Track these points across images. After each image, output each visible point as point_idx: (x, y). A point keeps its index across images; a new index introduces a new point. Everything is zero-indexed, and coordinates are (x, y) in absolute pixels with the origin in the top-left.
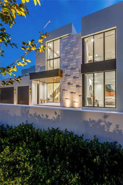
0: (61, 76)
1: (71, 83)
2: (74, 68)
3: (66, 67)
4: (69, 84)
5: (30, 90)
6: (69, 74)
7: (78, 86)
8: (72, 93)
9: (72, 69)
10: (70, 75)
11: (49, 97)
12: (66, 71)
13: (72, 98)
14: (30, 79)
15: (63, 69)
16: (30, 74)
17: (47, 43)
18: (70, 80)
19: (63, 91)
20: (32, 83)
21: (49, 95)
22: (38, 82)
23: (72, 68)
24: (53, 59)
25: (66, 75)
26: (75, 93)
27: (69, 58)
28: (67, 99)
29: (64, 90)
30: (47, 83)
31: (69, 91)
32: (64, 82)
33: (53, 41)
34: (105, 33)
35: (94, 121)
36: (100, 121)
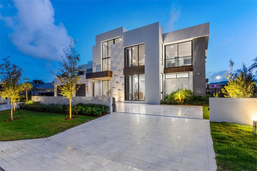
0: (111, 76)
1: (119, 82)
2: (121, 69)
3: (115, 68)
4: (117, 82)
5: (87, 88)
8: (119, 90)
11: (105, 93)
12: (115, 72)
13: (119, 94)
14: (86, 78)
15: (113, 70)
16: (87, 69)
17: (102, 43)
18: (118, 79)
20: (89, 82)
21: (105, 92)
22: (93, 80)
23: (119, 69)
24: (108, 58)
25: (115, 75)
26: (121, 90)
27: (117, 61)
28: (116, 95)
29: (113, 87)
30: (103, 81)
31: (117, 88)
32: (114, 81)
33: (108, 41)
34: (139, 46)
35: (100, 100)
36: (102, 99)
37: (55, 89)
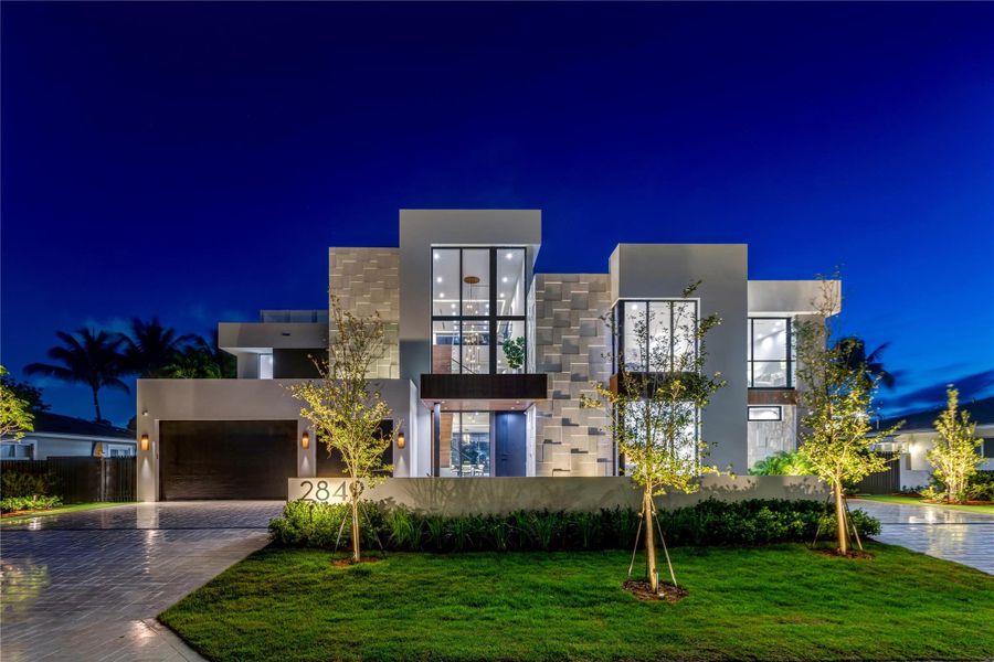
1: (573, 422)
2: (583, 375)
3: (558, 369)
4: (566, 423)
5: (401, 440)
6: (565, 392)
7: (593, 432)
8: (574, 451)
9: (575, 378)
10: (568, 397)
12: (556, 384)
13: (575, 467)
18: (569, 410)
19: (547, 445)
20: (411, 411)
23: (577, 375)
24: (461, 318)
25: (558, 396)
26: (586, 452)
27: (567, 341)
28: (560, 470)
29: (548, 442)
31: (567, 445)
32: (550, 416)
34: (675, 304)
37: (145, 436)
